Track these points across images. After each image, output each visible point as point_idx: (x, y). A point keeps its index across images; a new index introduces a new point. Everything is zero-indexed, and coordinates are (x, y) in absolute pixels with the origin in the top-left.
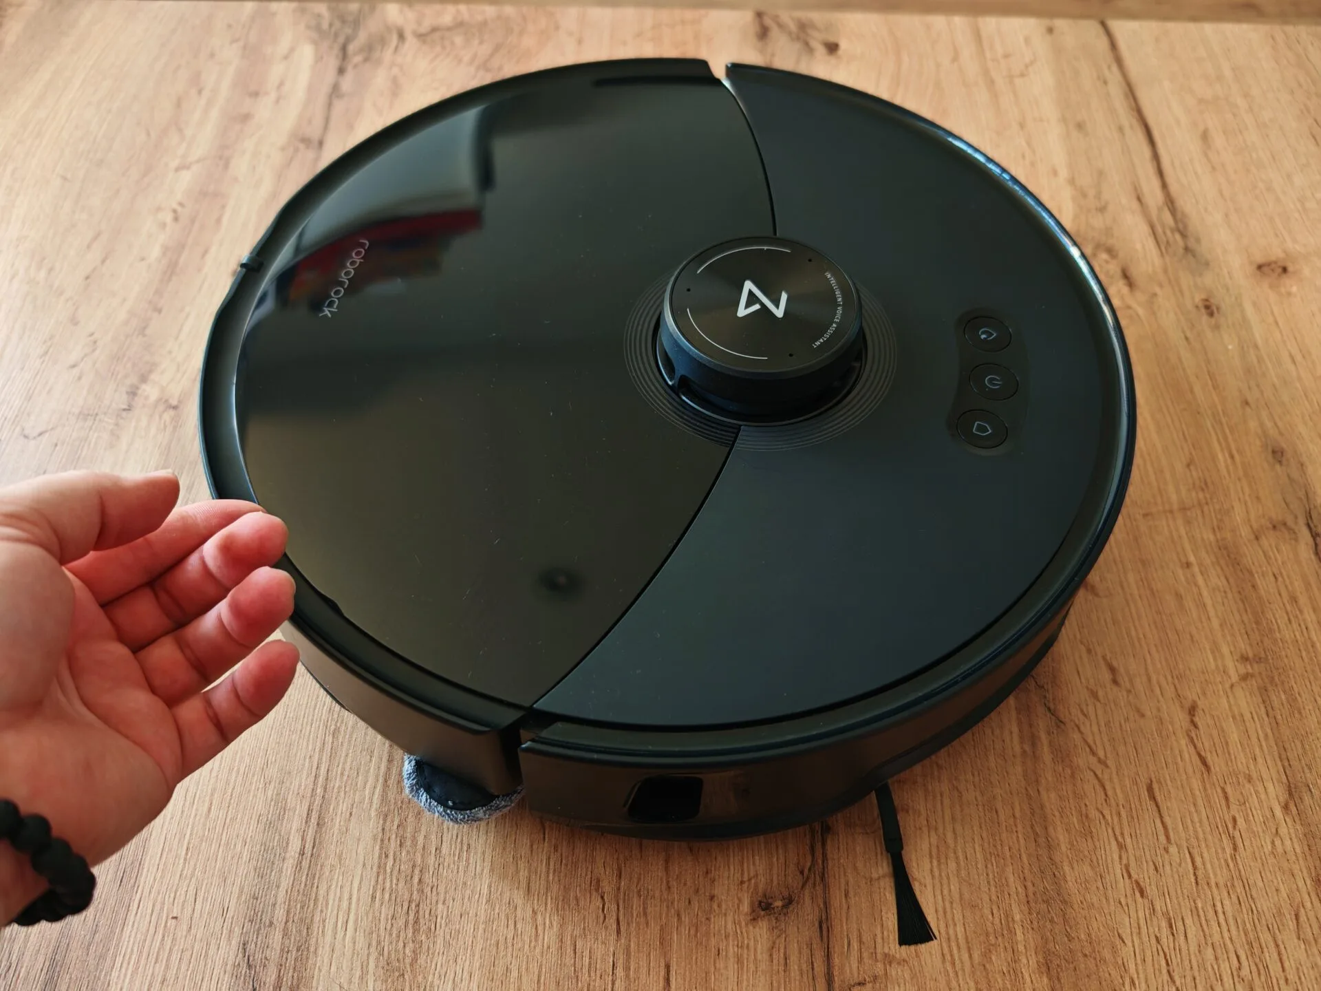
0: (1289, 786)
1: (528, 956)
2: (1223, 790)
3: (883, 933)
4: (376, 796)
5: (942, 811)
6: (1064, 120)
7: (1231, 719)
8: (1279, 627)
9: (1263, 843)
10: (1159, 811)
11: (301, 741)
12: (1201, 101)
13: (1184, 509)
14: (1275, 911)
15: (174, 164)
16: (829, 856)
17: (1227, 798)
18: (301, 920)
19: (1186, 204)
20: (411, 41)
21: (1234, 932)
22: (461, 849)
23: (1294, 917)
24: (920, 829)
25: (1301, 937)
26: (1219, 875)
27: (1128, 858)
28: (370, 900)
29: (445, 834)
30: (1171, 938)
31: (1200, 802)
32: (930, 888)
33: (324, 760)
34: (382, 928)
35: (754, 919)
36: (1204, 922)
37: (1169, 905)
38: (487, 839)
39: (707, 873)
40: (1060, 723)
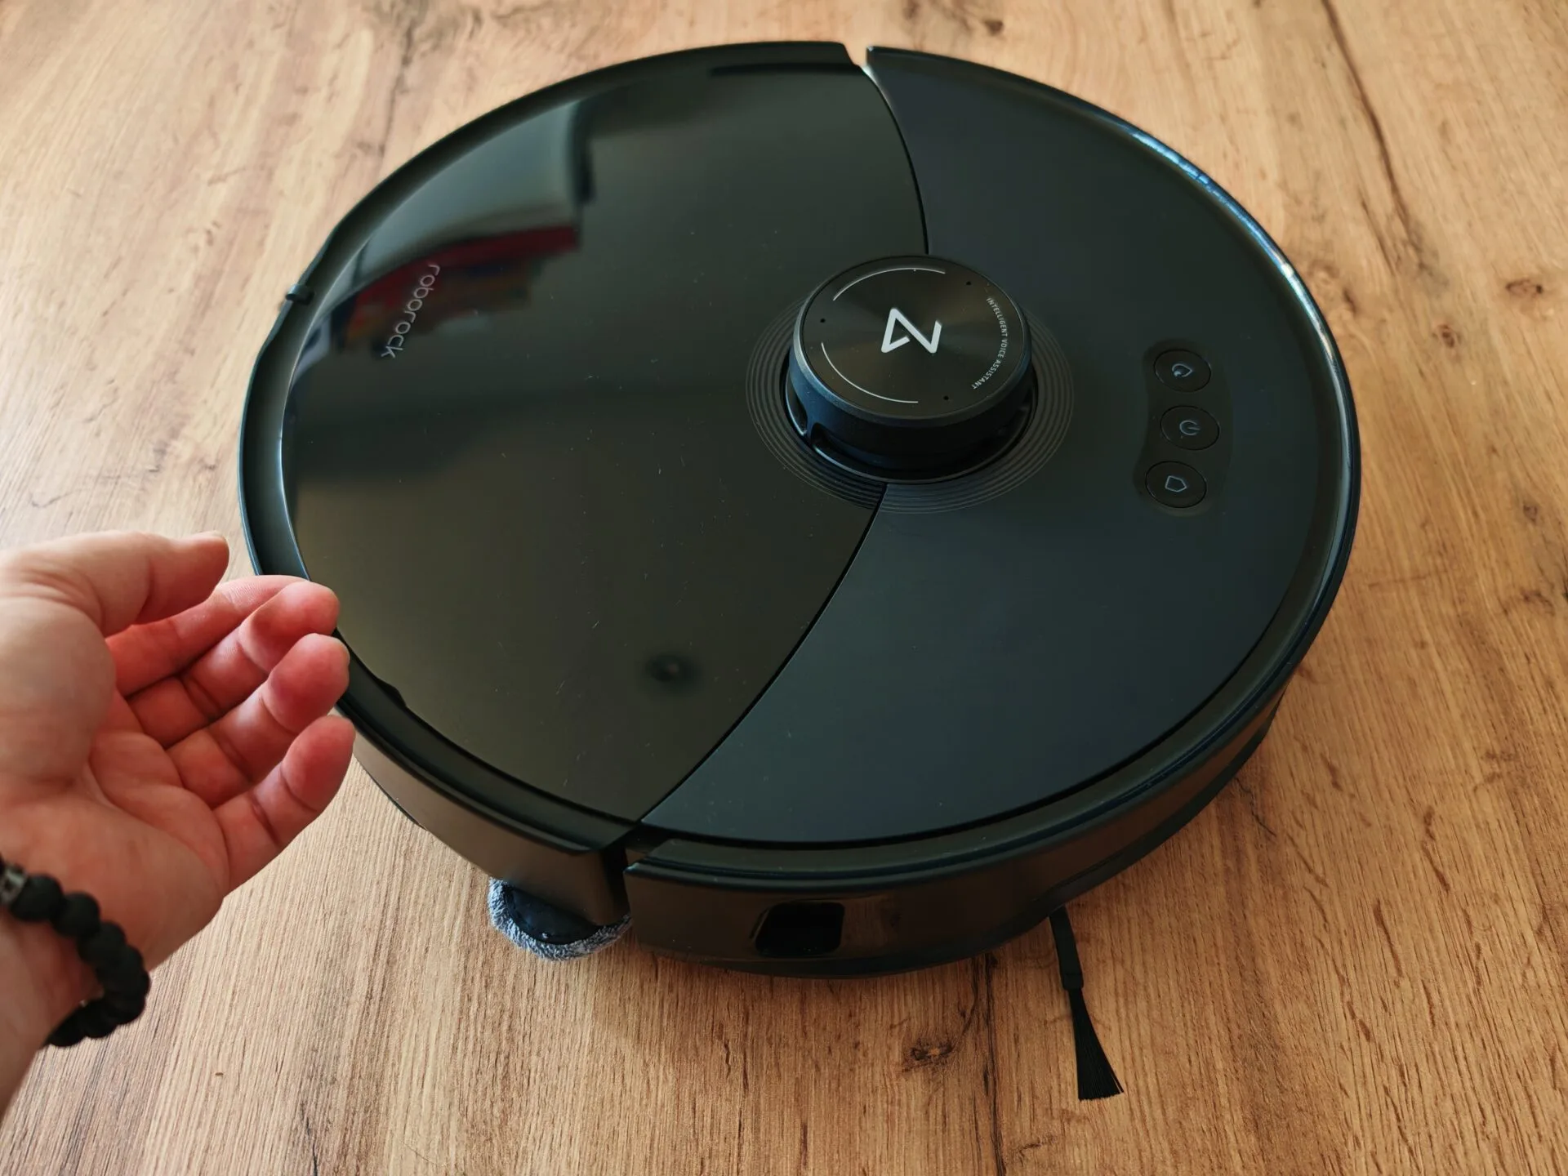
0: (1544, 907)
1: (638, 1117)
2: (1465, 912)
3: (1060, 1085)
4: (457, 928)
5: (1130, 939)
6: (1273, 111)
7: (1474, 828)
8: (1531, 719)
9: (1512, 974)
10: (1389, 938)
11: (367, 863)
12: (1438, 86)
13: (1418, 577)
14: (1526, 1056)
15: (208, 175)
16: (996, 993)
17: (1469, 923)
18: (370, 1076)
19: (1421, 211)
20: (489, 25)
21: (1477, 1081)
22: (558, 990)
23: (1549, 1062)
24: (1104, 962)
25: (1558, 1085)
26: (1457, 1013)
27: (1351, 994)
28: (450, 1051)
29: (539, 973)
30: (1403, 1089)
31: (1437, 926)
32: (1115, 1029)
33: (394, 886)
34: (466, 1085)
35: (907, 1070)
36: (1441, 1069)
37: (1400, 1050)
38: (588, 979)
39: (850, 1016)
40: (1270, 834)
